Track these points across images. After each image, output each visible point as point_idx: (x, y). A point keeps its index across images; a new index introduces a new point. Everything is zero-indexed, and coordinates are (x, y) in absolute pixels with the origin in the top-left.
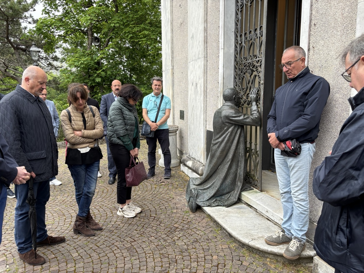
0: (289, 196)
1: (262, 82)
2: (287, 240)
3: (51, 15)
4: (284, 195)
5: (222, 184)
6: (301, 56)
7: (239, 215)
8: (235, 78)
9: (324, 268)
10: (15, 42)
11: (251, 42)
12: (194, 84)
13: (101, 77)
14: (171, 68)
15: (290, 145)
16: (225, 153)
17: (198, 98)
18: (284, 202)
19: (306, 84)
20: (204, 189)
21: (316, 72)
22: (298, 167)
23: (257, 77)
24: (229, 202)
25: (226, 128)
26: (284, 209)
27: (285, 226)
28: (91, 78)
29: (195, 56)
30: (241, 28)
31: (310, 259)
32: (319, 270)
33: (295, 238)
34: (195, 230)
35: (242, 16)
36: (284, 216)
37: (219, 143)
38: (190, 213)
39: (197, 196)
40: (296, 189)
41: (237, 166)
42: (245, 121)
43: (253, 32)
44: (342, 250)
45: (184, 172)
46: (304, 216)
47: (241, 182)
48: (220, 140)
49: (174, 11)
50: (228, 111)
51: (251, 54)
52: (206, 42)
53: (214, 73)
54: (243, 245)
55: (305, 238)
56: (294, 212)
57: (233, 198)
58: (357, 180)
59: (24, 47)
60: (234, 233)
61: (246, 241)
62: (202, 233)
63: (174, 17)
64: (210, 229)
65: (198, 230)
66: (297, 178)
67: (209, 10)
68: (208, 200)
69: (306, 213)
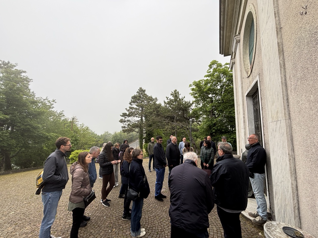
3: (198, 107)
11: (258, 125)
13: (215, 130)
28: (211, 130)
33: (260, 216)
35: (255, 114)
43: (258, 121)
51: (258, 130)
63: (238, 108)
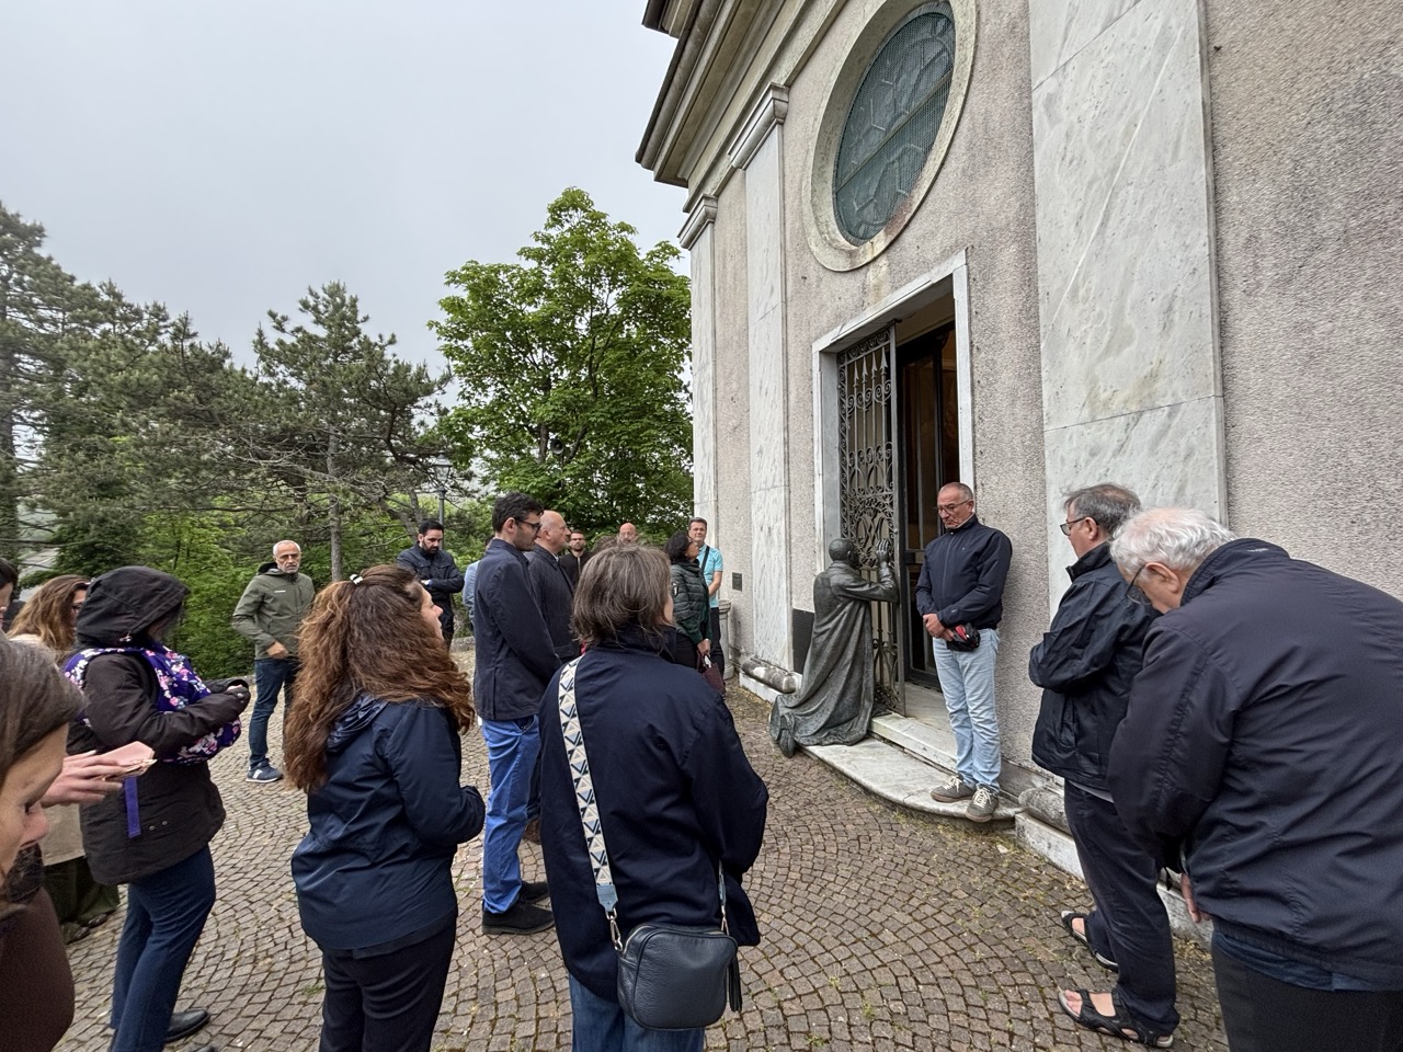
0: (964, 716)
1: (896, 530)
2: (968, 792)
4: (955, 715)
5: (837, 705)
6: (967, 498)
7: (875, 759)
8: (843, 521)
9: (1036, 832)
10: (399, 447)
11: (870, 466)
12: (766, 529)
14: (713, 498)
15: (963, 632)
16: (840, 647)
17: (772, 552)
18: (957, 727)
19: (976, 538)
20: (806, 715)
21: (991, 523)
22: (977, 668)
23: (885, 522)
24: (853, 737)
25: (839, 606)
26: (958, 739)
27: (962, 769)
29: (765, 482)
30: (852, 443)
31: (1011, 821)
32: (1028, 836)
33: (982, 786)
34: (801, 785)
35: (852, 425)
36: (959, 753)
37: (828, 633)
38: (784, 758)
39: (796, 728)
40: (977, 704)
41: (862, 672)
42: (872, 593)
43: (873, 452)
44: (1069, 750)
45: (747, 689)
46: (993, 747)
47: (870, 701)
48: (830, 626)
49: (719, 406)
50: (840, 577)
51: (872, 484)
52: (787, 461)
53: (804, 512)
54: (893, 805)
55: (997, 785)
56: (975, 744)
57: (860, 730)
58: (1080, 659)
59: (412, 456)
60: (875, 787)
61: (899, 797)
62: (815, 791)
63: (720, 415)
64: (828, 784)
65: (806, 786)
66: (977, 685)
67: (791, 411)
68: (815, 734)
69: (996, 742)
